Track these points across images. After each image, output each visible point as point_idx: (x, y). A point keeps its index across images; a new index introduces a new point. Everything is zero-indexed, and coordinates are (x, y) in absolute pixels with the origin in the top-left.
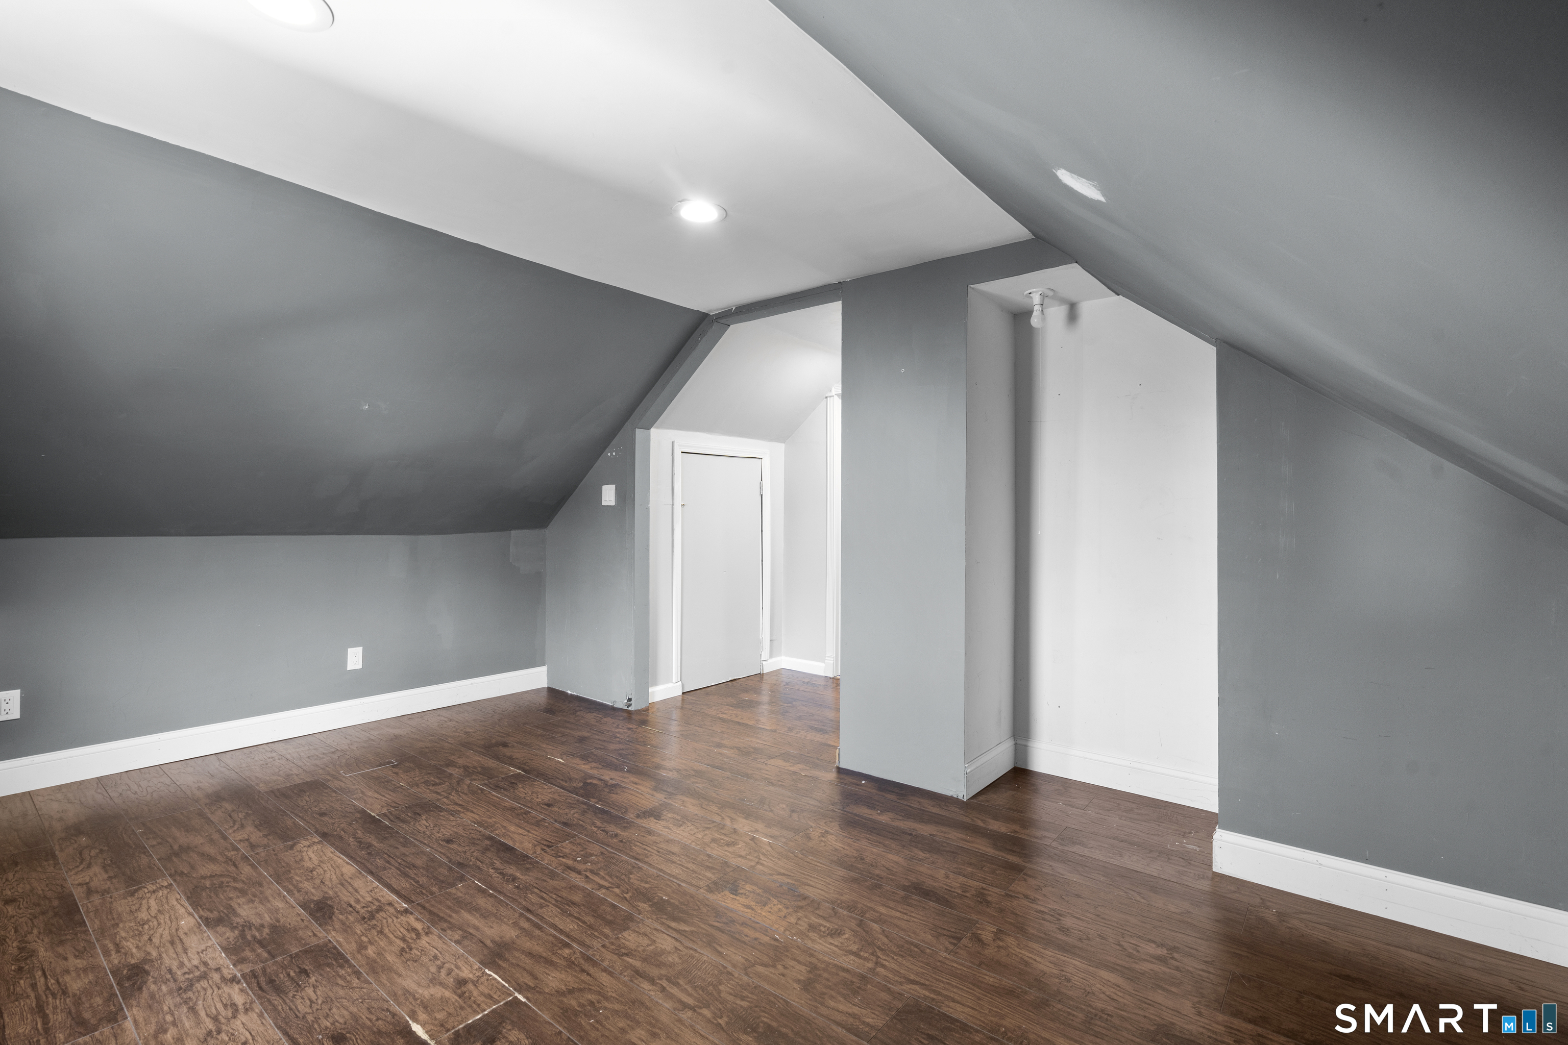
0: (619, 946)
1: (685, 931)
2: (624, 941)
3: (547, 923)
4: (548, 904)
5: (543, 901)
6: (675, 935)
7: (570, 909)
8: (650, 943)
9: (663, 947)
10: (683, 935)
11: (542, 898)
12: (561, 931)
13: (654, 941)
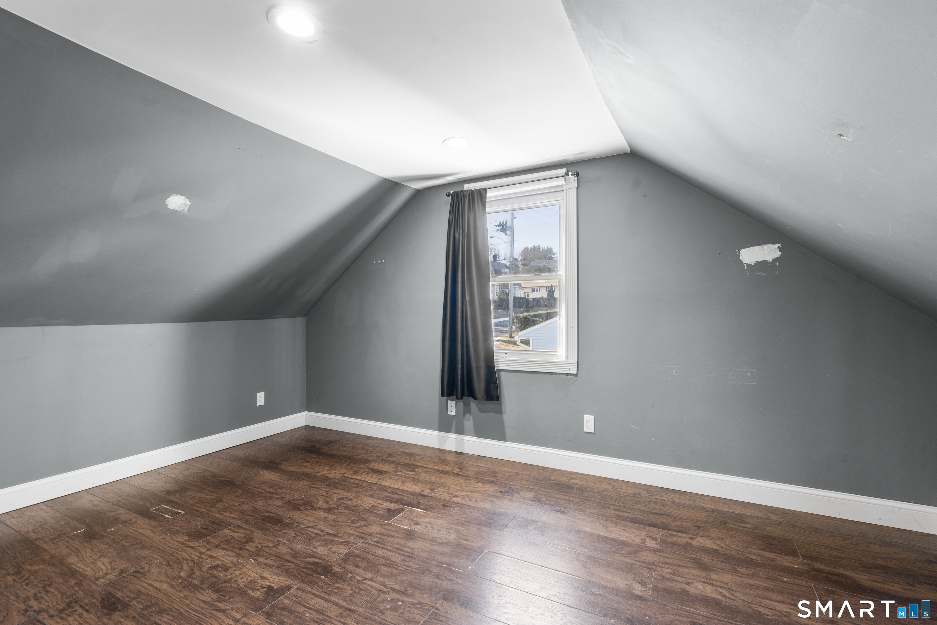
0: (348, 546)
1: (310, 558)
2: (346, 548)
3: (394, 552)
4: (401, 563)
5: (405, 564)
6: (316, 555)
7: (385, 561)
8: (331, 549)
9: (323, 548)
10: (311, 555)
11: (407, 566)
12: (383, 548)
13: (328, 550)
